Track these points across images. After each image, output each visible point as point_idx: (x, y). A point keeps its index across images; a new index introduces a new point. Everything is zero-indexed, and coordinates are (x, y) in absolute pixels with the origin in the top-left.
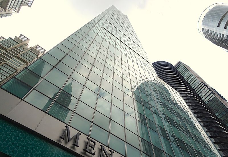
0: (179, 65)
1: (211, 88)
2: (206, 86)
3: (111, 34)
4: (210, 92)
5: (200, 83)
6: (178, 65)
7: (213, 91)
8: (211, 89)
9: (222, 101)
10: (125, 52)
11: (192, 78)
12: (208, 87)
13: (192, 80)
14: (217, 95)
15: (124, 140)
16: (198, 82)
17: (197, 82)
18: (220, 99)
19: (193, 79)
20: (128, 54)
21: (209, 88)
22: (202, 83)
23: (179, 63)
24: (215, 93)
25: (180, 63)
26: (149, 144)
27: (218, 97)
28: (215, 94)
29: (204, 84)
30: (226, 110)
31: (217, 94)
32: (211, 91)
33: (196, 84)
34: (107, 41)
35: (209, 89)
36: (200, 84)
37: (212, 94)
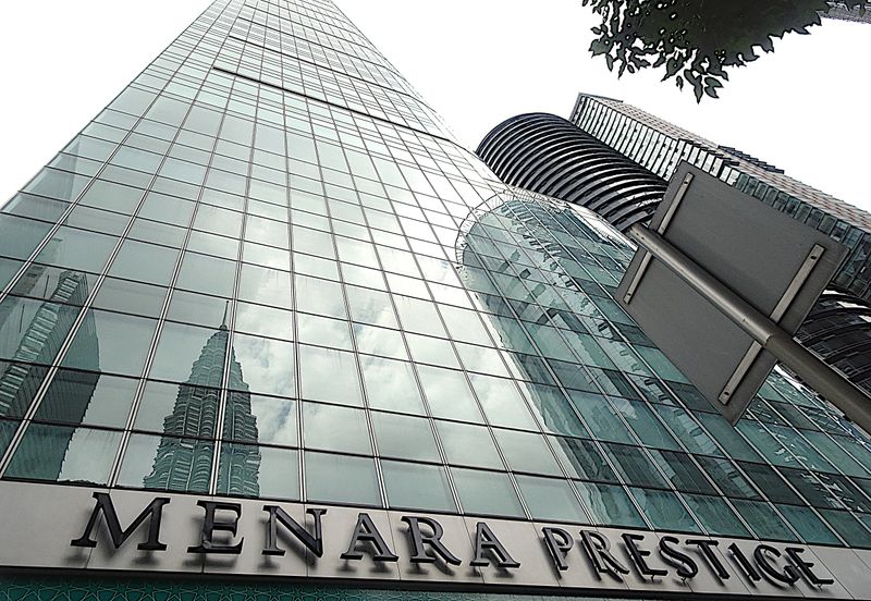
0: (584, 107)
1: (719, 147)
2: (698, 146)
3: (303, 99)
4: (719, 162)
5: (675, 143)
6: (579, 111)
7: (728, 156)
8: (721, 152)
9: (768, 179)
10: (358, 142)
11: (641, 137)
12: (705, 149)
13: (645, 144)
14: (745, 163)
15: (368, 454)
16: (668, 141)
17: (664, 145)
18: (759, 175)
19: (648, 138)
20: (371, 146)
21: (709, 152)
22: (682, 143)
23: (581, 102)
24: (736, 159)
25: (583, 101)
26: (587, 442)
27: (751, 170)
28: (737, 164)
29: (691, 143)
30: (788, 205)
31: (743, 163)
32: (721, 157)
33: (663, 154)
34: (272, 125)
35: (713, 153)
36: (676, 150)
37: (727, 169)
